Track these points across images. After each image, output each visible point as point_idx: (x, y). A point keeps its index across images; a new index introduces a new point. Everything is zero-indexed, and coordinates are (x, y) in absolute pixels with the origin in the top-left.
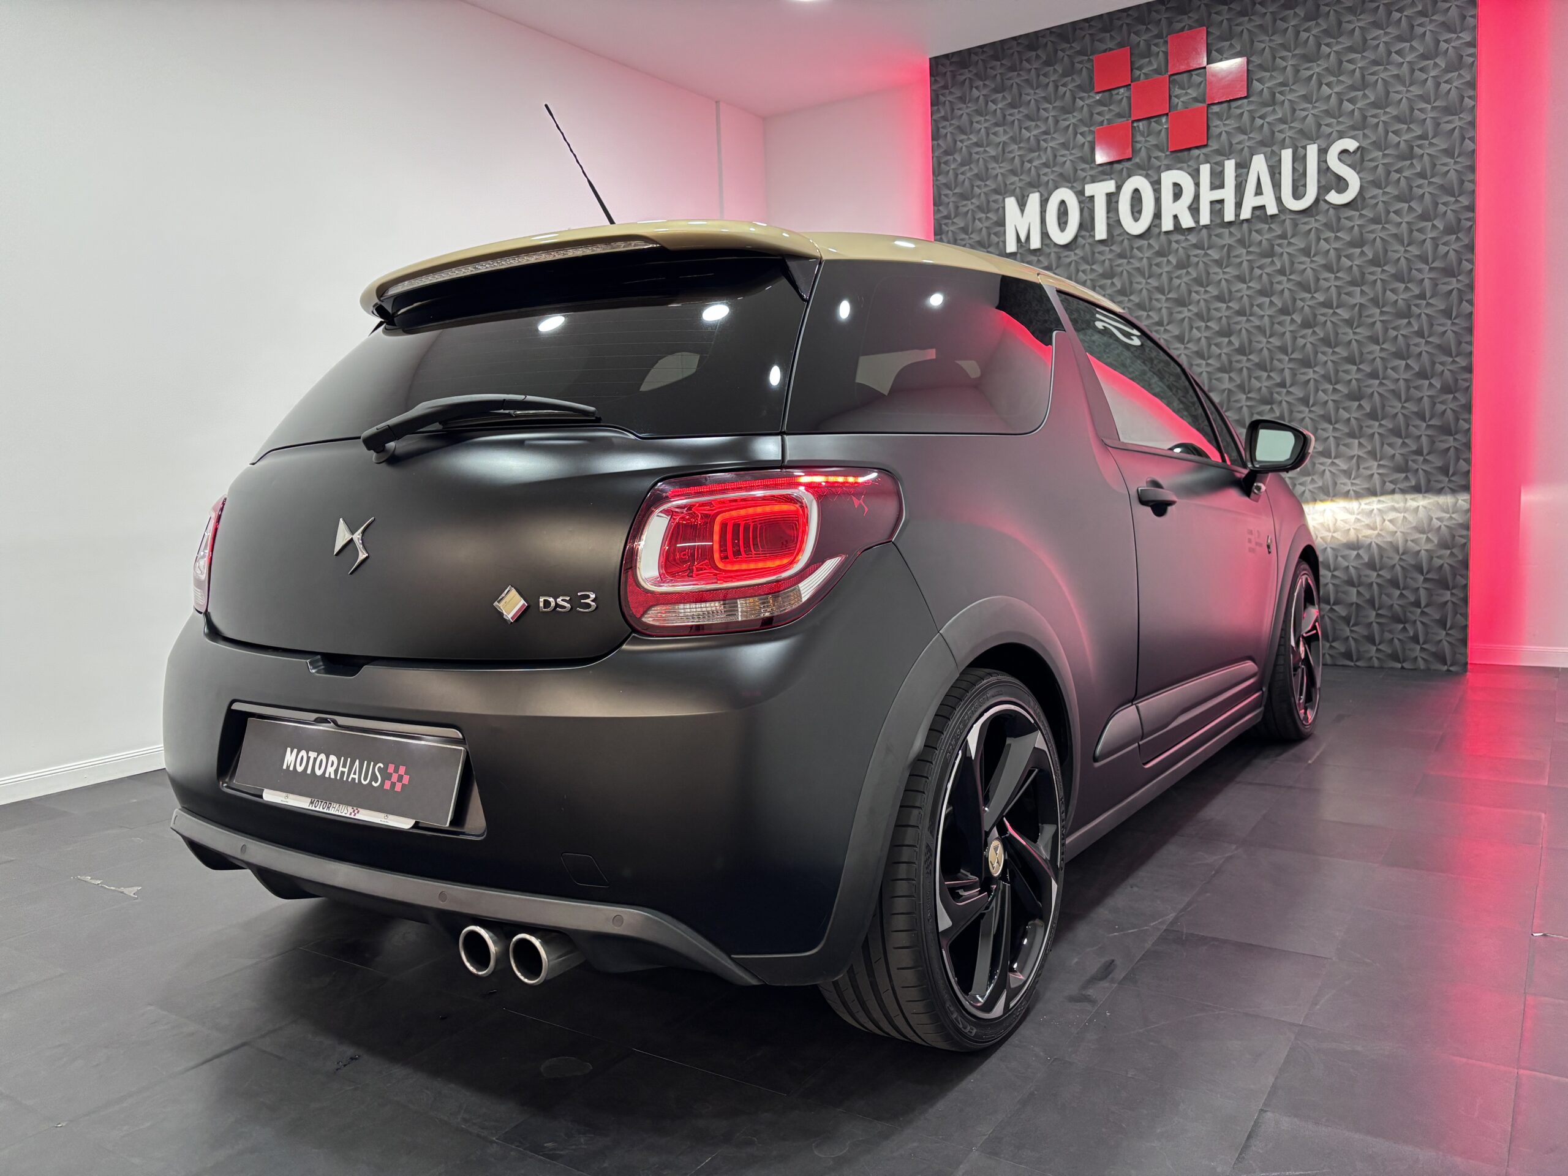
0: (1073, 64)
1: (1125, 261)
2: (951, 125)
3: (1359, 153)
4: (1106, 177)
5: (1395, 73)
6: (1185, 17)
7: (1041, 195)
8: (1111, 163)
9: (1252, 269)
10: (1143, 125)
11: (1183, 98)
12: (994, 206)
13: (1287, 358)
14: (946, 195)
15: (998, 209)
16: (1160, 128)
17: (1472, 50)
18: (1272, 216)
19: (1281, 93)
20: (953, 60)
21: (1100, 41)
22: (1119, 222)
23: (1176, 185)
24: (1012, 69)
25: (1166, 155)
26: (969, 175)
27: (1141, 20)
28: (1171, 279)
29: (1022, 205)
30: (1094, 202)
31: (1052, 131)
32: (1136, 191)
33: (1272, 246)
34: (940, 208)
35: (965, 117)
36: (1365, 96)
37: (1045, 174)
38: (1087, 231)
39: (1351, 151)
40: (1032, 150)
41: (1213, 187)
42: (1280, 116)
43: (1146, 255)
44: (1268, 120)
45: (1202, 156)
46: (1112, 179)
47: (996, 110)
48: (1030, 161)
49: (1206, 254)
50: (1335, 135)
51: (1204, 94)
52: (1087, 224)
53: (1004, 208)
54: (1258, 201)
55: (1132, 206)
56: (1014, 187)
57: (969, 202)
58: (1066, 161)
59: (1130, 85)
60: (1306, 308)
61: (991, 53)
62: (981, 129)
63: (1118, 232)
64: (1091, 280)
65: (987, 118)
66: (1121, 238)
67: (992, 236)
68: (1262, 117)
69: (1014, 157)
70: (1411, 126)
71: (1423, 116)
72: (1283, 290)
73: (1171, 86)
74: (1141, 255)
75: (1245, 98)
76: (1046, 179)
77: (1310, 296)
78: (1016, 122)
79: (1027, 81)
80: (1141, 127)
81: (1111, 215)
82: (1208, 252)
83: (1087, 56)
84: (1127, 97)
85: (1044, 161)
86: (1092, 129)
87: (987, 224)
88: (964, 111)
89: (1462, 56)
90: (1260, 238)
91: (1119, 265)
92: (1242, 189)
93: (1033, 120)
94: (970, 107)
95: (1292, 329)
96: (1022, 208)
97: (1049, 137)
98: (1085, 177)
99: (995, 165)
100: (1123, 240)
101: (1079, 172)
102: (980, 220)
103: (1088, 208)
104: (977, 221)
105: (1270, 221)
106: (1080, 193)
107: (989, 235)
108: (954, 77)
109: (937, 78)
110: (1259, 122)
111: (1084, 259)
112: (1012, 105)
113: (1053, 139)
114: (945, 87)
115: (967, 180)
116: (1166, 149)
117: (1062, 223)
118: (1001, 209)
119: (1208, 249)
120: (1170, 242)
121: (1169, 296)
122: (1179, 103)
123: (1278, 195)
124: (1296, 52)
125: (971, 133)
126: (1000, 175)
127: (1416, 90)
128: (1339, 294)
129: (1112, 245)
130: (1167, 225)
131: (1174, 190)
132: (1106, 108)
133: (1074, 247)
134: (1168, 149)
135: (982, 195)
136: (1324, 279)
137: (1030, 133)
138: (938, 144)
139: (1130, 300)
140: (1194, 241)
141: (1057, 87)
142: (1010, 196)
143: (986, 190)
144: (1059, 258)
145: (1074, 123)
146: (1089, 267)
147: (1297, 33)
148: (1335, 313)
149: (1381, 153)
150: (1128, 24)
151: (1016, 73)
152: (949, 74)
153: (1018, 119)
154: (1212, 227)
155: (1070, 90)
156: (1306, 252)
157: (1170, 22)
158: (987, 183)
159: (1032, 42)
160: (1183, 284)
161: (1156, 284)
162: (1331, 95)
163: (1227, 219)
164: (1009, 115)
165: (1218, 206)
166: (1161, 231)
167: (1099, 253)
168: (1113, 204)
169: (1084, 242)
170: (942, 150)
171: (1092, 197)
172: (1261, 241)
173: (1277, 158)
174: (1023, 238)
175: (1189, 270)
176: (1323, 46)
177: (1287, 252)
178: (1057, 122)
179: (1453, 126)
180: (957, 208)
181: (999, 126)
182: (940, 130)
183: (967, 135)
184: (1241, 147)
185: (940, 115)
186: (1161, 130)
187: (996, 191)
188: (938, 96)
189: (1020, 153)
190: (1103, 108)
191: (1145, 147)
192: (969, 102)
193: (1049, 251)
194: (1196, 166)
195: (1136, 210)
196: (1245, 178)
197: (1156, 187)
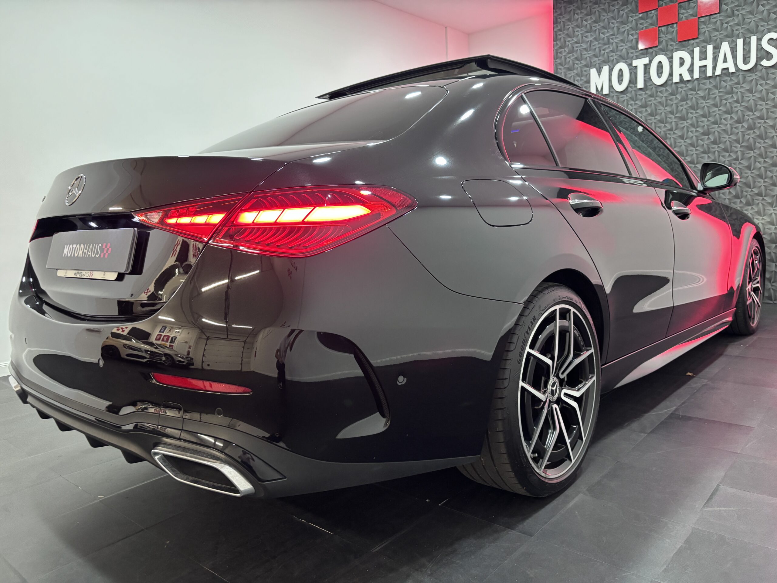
1: (654, 98)
2: (563, 33)
4: (644, 56)
7: (610, 67)
8: (647, 49)
9: (721, 100)
10: (664, 29)
11: (685, 14)
12: (586, 73)
13: (739, 146)
14: (560, 69)
15: (587, 75)
16: (673, 30)
18: (732, 73)
19: (737, 10)
22: (650, 79)
23: (681, 58)
24: (596, 3)
25: (676, 44)
26: (572, 58)
28: (677, 107)
29: (599, 72)
30: (637, 69)
31: (616, 34)
32: (660, 62)
33: (732, 88)
35: (571, 29)
38: (634, 84)
39: (774, 39)
40: (605, 44)
41: (700, 60)
42: (736, 22)
43: (665, 95)
44: (730, 24)
45: (695, 43)
46: (647, 57)
47: (587, 24)
48: (604, 50)
49: (697, 93)
50: (766, 31)
51: (697, 12)
52: (633, 81)
53: (590, 74)
54: (725, 66)
55: (658, 70)
56: (595, 63)
57: (572, 72)
58: (623, 49)
59: (657, 9)
60: (750, 119)
62: (579, 35)
63: (650, 84)
64: (635, 109)
65: (582, 29)
66: (652, 87)
68: (727, 23)
69: (596, 48)
72: (738, 111)
73: (679, 8)
74: (662, 95)
76: (612, 58)
77: (752, 113)
78: (597, 30)
79: (603, 9)
80: (663, 30)
81: (646, 75)
84: (655, 15)
85: (611, 49)
86: (637, 32)
87: (581, 83)
88: (570, 26)
90: (726, 84)
91: (649, 101)
92: (716, 60)
93: (606, 29)
94: (573, 24)
95: (742, 130)
96: (599, 74)
97: (615, 37)
98: (633, 57)
99: (587, 53)
100: (652, 88)
101: (630, 54)
102: (577, 81)
103: (634, 72)
105: (731, 76)
106: (630, 65)
108: (566, 9)
109: (557, 10)
110: (725, 25)
111: (632, 99)
112: (595, 22)
113: (616, 38)
114: (561, 14)
115: (571, 62)
116: (676, 40)
117: (620, 81)
118: (588, 75)
119: (698, 91)
120: (677, 88)
121: (676, 116)
122: (683, 17)
123: (736, 63)
125: (574, 37)
126: (588, 58)
128: (768, 112)
129: (646, 91)
130: (676, 79)
131: (680, 61)
132: (645, 21)
133: (626, 92)
134: (677, 41)
135: (579, 68)
136: (760, 105)
137: (604, 35)
138: (557, 43)
139: (655, 118)
140: (690, 87)
141: (619, 12)
142: (593, 68)
143: (580, 65)
144: (618, 99)
145: (627, 30)
146: (633, 102)
148: (765, 122)
151: (597, 5)
152: (563, 8)
154: (700, 79)
155: (626, 13)
156: (750, 91)
158: (581, 62)
160: (684, 109)
161: (669, 110)
162: (764, 10)
163: (708, 75)
164: (594, 27)
165: (704, 69)
166: (673, 83)
167: (639, 95)
168: (648, 70)
169: (631, 90)
170: (558, 47)
171: (636, 67)
172: (726, 86)
173: (735, 44)
174: (599, 89)
175: (688, 102)
177: (740, 91)
178: (619, 29)
180: (566, 75)
181: (589, 33)
182: (558, 36)
183: (571, 38)
184: (716, 38)
185: (558, 29)
186: (674, 31)
187: (586, 66)
188: (557, 19)
189: (599, 46)
190: (643, 21)
191: (665, 40)
192: (573, 21)
193: (613, 95)
194: (692, 49)
195: (660, 72)
196: (718, 54)
197: (671, 60)
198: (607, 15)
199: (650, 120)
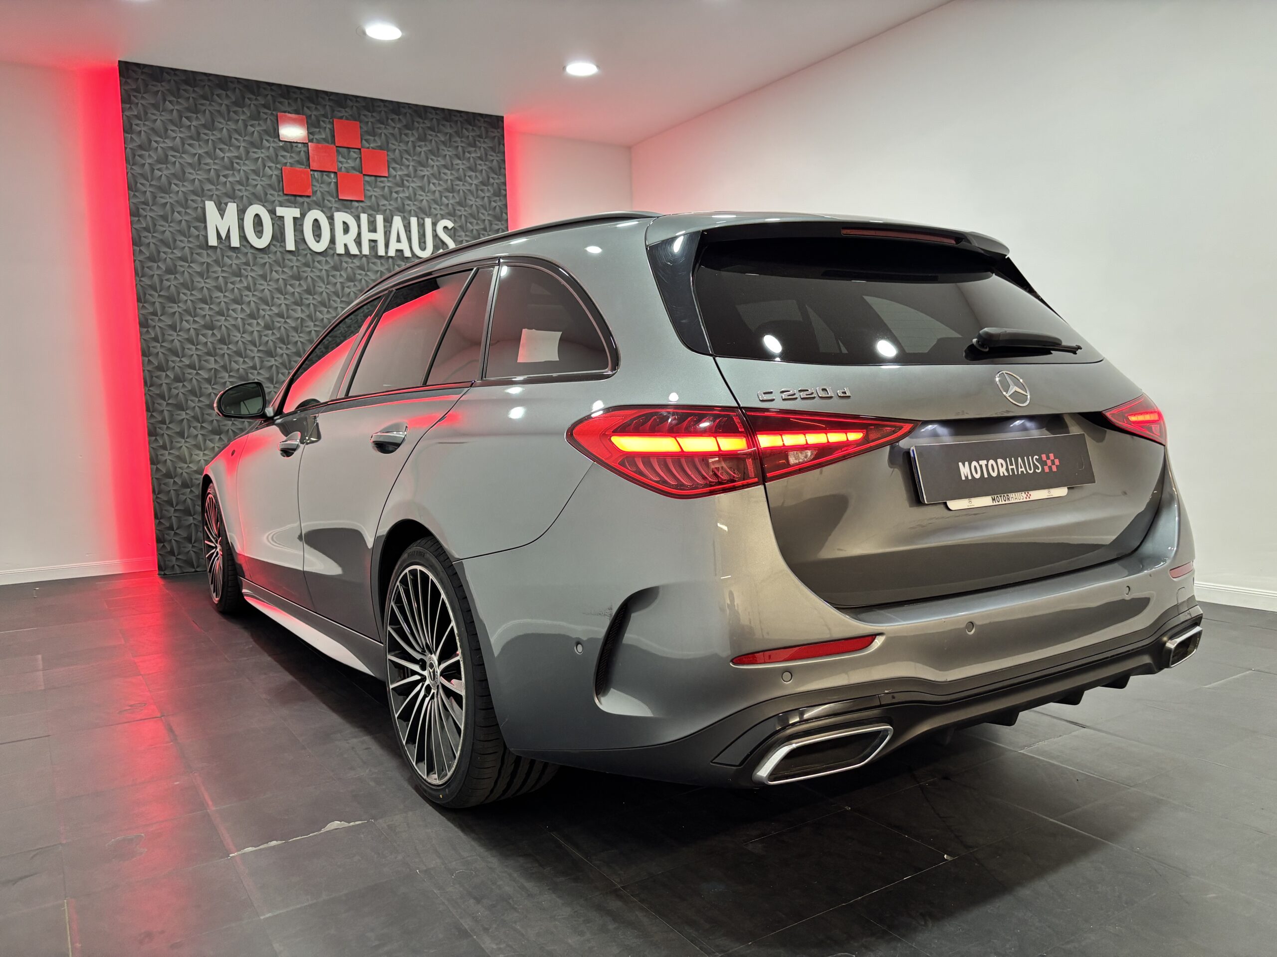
0: (259, 113)
1: (310, 269)
2: (144, 125)
3: (452, 231)
4: (290, 204)
5: (469, 188)
6: (343, 110)
7: (238, 206)
8: (295, 196)
10: (318, 175)
11: (346, 165)
12: (195, 205)
14: (141, 184)
15: (197, 207)
16: (330, 180)
17: (504, 188)
18: (406, 257)
19: (407, 181)
20: (145, 70)
21: (280, 103)
22: (304, 240)
23: (344, 223)
24: (204, 97)
25: (336, 201)
26: (166, 172)
27: (310, 99)
28: (343, 288)
29: (222, 211)
30: (284, 221)
31: (244, 159)
32: (316, 220)
34: (136, 193)
36: (453, 196)
37: (239, 190)
38: (278, 241)
39: (450, 228)
40: (228, 169)
41: (370, 231)
42: (407, 195)
43: (325, 268)
44: (401, 195)
45: (360, 207)
46: (295, 207)
47: (190, 125)
48: (224, 176)
50: (439, 215)
51: (359, 166)
52: (279, 236)
53: (204, 209)
54: (399, 246)
55: (314, 231)
56: (211, 193)
57: (167, 196)
58: (257, 185)
59: (307, 144)
61: (184, 78)
62: (176, 137)
63: (303, 248)
64: (282, 279)
65: (181, 129)
66: (306, 252)
67: (192, 228)
68: (397, 192)
69: (210, 169)
70: (479, 222)
71: (484, 218)
73: (338, 154)
74: (320, 267)
75: (386, 177)
76: (241, 194)
78: (210, 141)
79: (219, 112)
80: (316, 176)
81: (297, 233)
82: (368, 273)
83: (269, 109)
84: (304, 151)
85: (238, 179)
86: (278, 166)
87: (187, 218)
88: (159, 119)
89: (500, 190)
91: (303, 272)
92: (388, 236)
93: (227, 145)
94: (163, 116)
96: (221, 212)
97: (242, 162)
98: (275, 201)
99: (194, 172)
100: (307, 254)
101: (268, 195)
102: (179, 212)
103: (278, 224)
104: (176, 213)
105: (405, 261)
106: (272, 212)
107: (189, 227)
108: (146, 85)
109: (128, 81)
110: (394, 195)
111: (276, 263)
112: (204, 126)
113: (244, 164)
114: (137, 90)
115: (163, 178)
116: (335, 195)
117: (259, 232)
118: (199, 210)
119: (368, 271)
120: (341, 262)
121: (343, 299)
122: (341, 167)
123: (411, 245)
124: (414, 158)
125: (165, 139)
126: (197, 180)
127: (480, 202)
129: (298, 256)
130: (340, 249)
131: (343, 226)
132: (288, 155)
133: (267, 251)
134: (336, 198)
135: (180, 191)
137: (225, 154)
139: (314, 298)
140: (358, 264)
141: (246, 126)
142: (211, 200)
143: (183, 189)
144: (255, 258)
145: (262, 158)
146: (280, 269)
147: (414, 147)
149: (464, 234)
150: (301, 99)
151: (208, 102)
152: (140, 80)
153: (212, 140)
154: (369, 257)
155: (258, 132)
157: (333, 111)
158: (185, 184)
159: (223, 83)
160: (352, 293)
161: (333, 290)
162: (435, 191)
163: (379, 254)
164: (205, 134)
165: (373, 244)
166: (334, 253)
167: (288, 260)
168: (298, 227)
169: (276, 250)
170: (134, 144)
171: (282, 218)
173: (407, 222)
174: (224, 236)
175: (356, 283)
176: (430, 160)
178: (248, 153)
179: (499, 227)
180: (155, 197)
181: (194, 140)
182: (134, 127)
183: (162, 138)
184: (384, 208)
185: (134, 114)
186: (331, 183)
187: (194, 192)
188: (129, 96)
189: (216, 167)
190: (286, 154)
191: (320, 191)
192: (162, 111)
193: (246, 251)
194: (356, 214)
195: (318, 236)
196: (389, 229)
197: (330, 221)
198: (227, 124)
199: (307, 299)
